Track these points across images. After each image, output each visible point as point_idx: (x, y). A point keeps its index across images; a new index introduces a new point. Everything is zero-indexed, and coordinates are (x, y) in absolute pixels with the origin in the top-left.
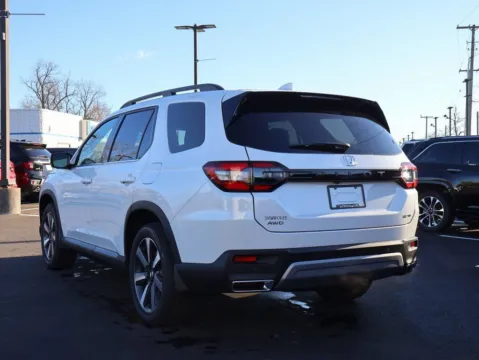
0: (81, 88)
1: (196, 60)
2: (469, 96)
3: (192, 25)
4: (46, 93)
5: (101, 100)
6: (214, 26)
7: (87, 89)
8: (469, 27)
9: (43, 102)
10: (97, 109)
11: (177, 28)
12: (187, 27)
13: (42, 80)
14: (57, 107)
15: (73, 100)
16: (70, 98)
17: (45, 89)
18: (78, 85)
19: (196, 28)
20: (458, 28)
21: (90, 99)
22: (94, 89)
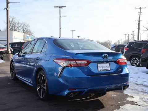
0: (22, 24)
1: (60, 17)
2: (139, 28)
4: (12, 26)
5: (28, 28)
6: (65, 7)
7: (24, 25)
8: (139, 8)
9: (11, 29)
10: (27, 31)
11: (55, 7)
12: (57, 7)
13: (11, 22)
14: (15, 30)
16: (19, 28)
19: (60, 7)
20: (136, 8)
21: (25, 28)
22: (26, 25)
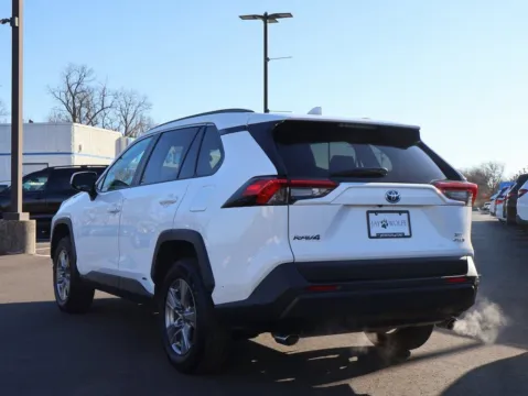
0: (121, 98)
1: (266, 59)
3: (262, 14)
4: (77, 105)
5: (146, 114)
6: (289, 15)
7: (128, 99)
9: (74, 116)
10: (140, 125)
11: (243, 17)
12: (255, 17)
13: (73, 88)
14: (92, 122)
15: (111, 113)
16: (106, 111)
17: (77, 100)
18: (116, 95)
19: (267, 18)
21: (131, 112)
22: (137, 100)
